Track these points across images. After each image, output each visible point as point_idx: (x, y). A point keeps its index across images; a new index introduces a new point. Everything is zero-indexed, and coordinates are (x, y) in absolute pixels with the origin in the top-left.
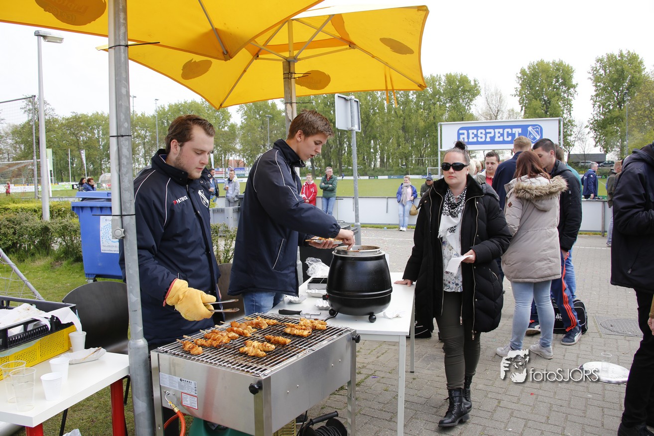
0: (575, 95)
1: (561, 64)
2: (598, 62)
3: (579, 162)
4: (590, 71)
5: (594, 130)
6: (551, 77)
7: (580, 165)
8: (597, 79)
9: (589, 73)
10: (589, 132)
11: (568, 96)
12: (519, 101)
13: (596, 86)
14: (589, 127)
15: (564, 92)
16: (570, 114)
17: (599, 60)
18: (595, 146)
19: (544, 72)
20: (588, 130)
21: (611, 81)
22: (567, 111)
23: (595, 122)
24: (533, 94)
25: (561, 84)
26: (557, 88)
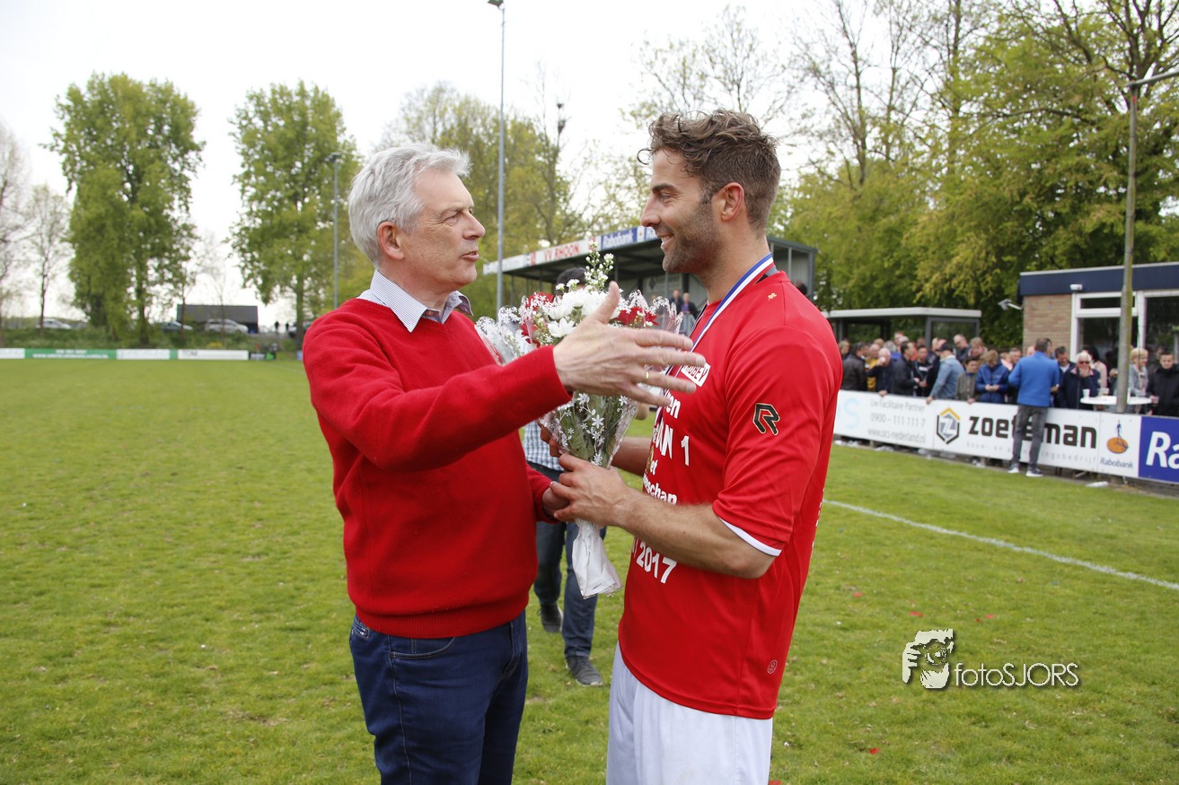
0: (198, 168)
1: (169, 89)
2: (251, 98)
3: (205, 323)
4: (234, 117)
5: (243, 251)
6: (146, 116)
7: (207, 329)
8: (249, 138)
9: (232, 123)
10: (230, 254)
11: (182, 168)
12: (64, 169)
13: (244, 154)
14: (231, 243)
15: (175, 159)
16: (188, 209)
17: (257, 99)
18: (244, 286)
19: (130, 99)
20: (228, 248)
21: (282, 143)
22: (182, 202)
23: (243, 233)
24: (99, 153)
25: (167, 140)
26: (158, 147)
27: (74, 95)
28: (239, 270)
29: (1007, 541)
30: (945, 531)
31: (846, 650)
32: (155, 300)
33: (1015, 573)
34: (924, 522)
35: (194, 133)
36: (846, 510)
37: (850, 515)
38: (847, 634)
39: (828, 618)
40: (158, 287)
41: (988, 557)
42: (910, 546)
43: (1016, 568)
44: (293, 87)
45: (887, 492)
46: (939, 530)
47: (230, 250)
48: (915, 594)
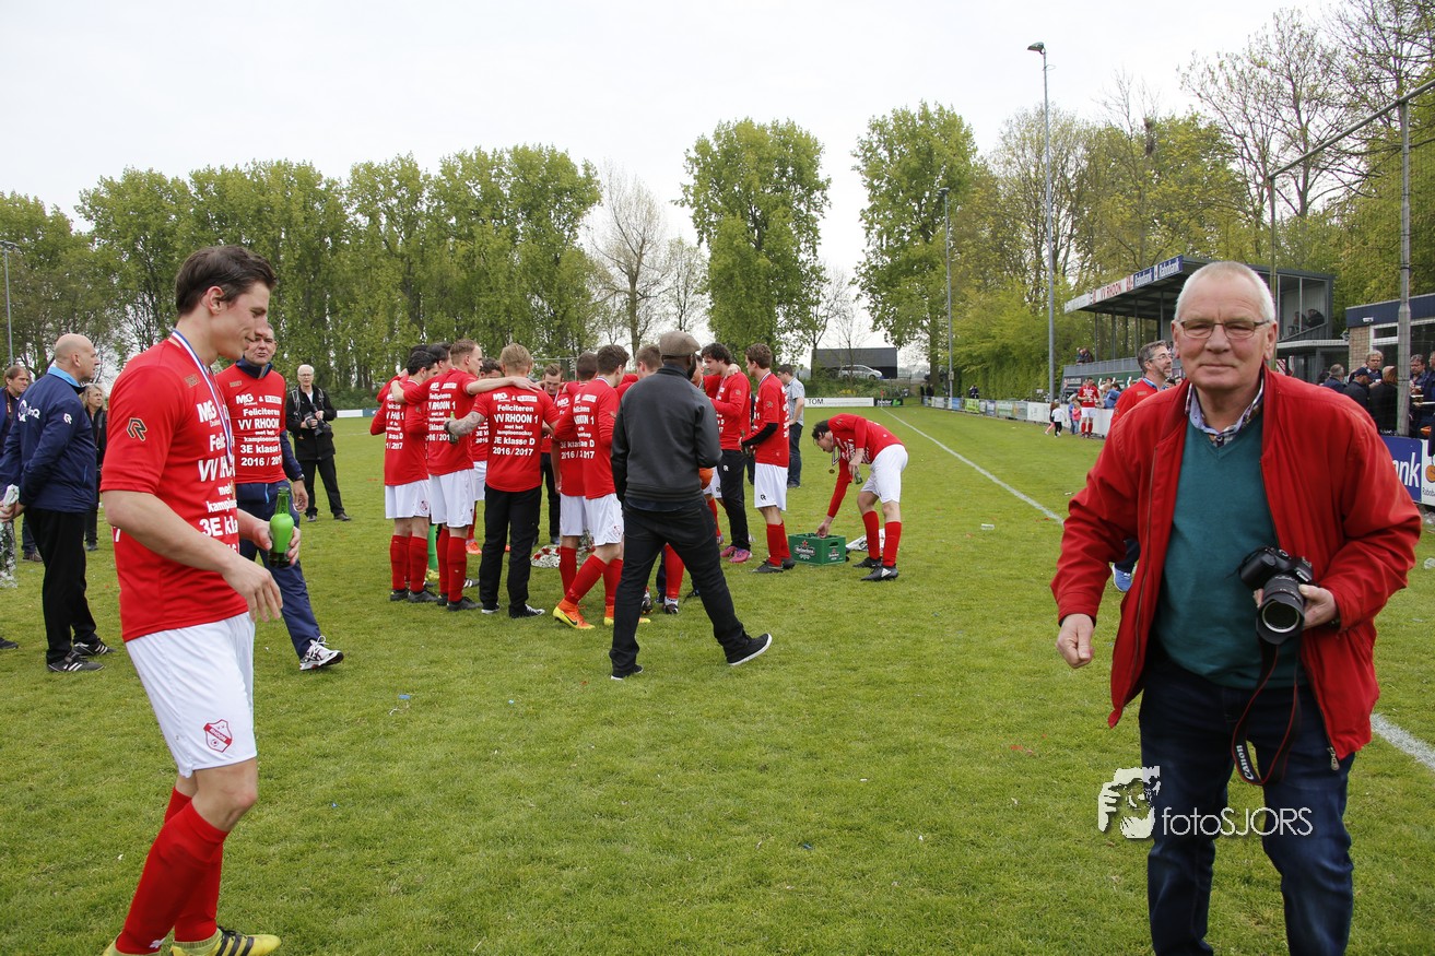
0: (825, 208)
1: (792, 128)
2: (874, 129)
3: (838, 369)
4: (858, 150)
5: (871, 290)
6: (769, 162)
8: (873, 171)
9: (855, 156)
10: (858, 295)
11: (808, 208)
12: (695, 222)
13: (871, 186)
14: (860, 283)
15: (800, 201)
16: (815, 251)
17: (879, 127)
18: (874, 328)
20: (856, 289)
21: (909, 173)
22: (808, 245)
23: (871, 272)
24: (727, 204)
25: (793, 181)
26: (782, 190)
27: (702, 147)
28: (867, 312)
32: (784, 348)
35: (819, 171)
40: (788, 334)
44: (915, 110)
47: (859, 291)
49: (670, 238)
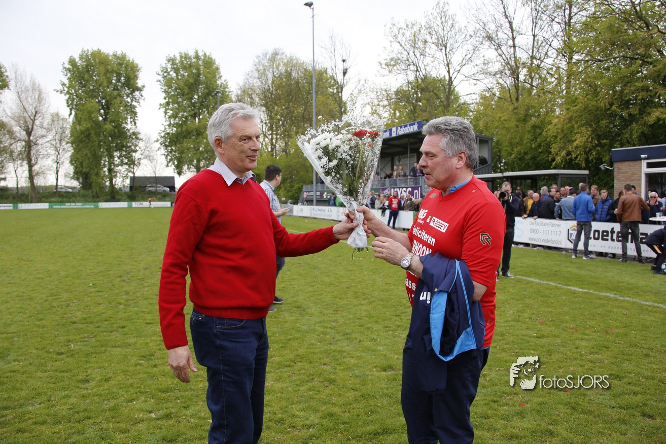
0: (140, 101)
1: (124, 57)
2: (169, 61)
3: (146, 187)
4: (160, 71)
5: (166, 146)
6: (111, 72)
7: (147, 190)
8: (168, 83)
9: (158, 74)
10: (159, 148)
11: (132, 101)
12: (67, 103)
13: (165, 92)
14: (160, 141)
15: (128, 96)
16: (135, 123)
17: (172, 61)
18: (167, 166)
19: (103, 63)
20: (158, 145)
21: (187, 85)
22: (132, 120)
23: (166, 136)
24: (86, 94)
25: (123, 85)
26: (118, 90)
27: (72, 62)
28: (164, 157)
29: (615, 294)
30: (581, 290)
31: (543, 347)
32: (118, 175)
33: (622, 310)
34: (568, 285)
35: (138, 81)
36: (525, 280)
37: (528, 282)
38: (540, 340)
39: (530, 332)
40: (120, 167)
41: (606, 302)
42: (564, 298)
43: (622, 307)
44: (192, 54)
45: (545, 271)
46: (577, 289)
48: (572, 320)
49: (52, 112)
